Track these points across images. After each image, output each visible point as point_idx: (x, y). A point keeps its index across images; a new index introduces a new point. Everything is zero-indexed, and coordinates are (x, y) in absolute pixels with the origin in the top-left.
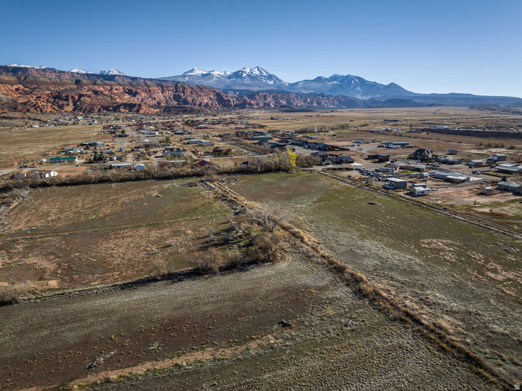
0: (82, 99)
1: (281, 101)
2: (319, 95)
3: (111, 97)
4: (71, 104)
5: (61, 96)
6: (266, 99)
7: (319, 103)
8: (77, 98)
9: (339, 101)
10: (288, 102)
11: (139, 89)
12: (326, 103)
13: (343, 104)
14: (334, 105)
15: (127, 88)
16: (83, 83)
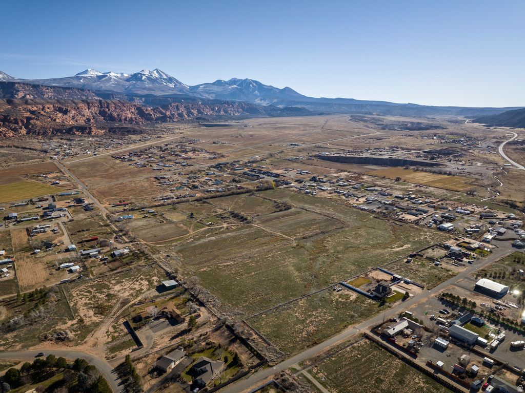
0: (32, 121)
1: (192, 110)
2: (225, 103)
3: (50, 117)
4: (23, 127)
5: (10, 119)
6: (178, 109)
7: (226, 112)
8: (25, 121)
9: (243, 108)
10: (199, 112)
11: (68, 107)
12: (231, 110)
13: (247, 111)
14: (239, 113)
15: (57, 106)
16: (16, 103)
